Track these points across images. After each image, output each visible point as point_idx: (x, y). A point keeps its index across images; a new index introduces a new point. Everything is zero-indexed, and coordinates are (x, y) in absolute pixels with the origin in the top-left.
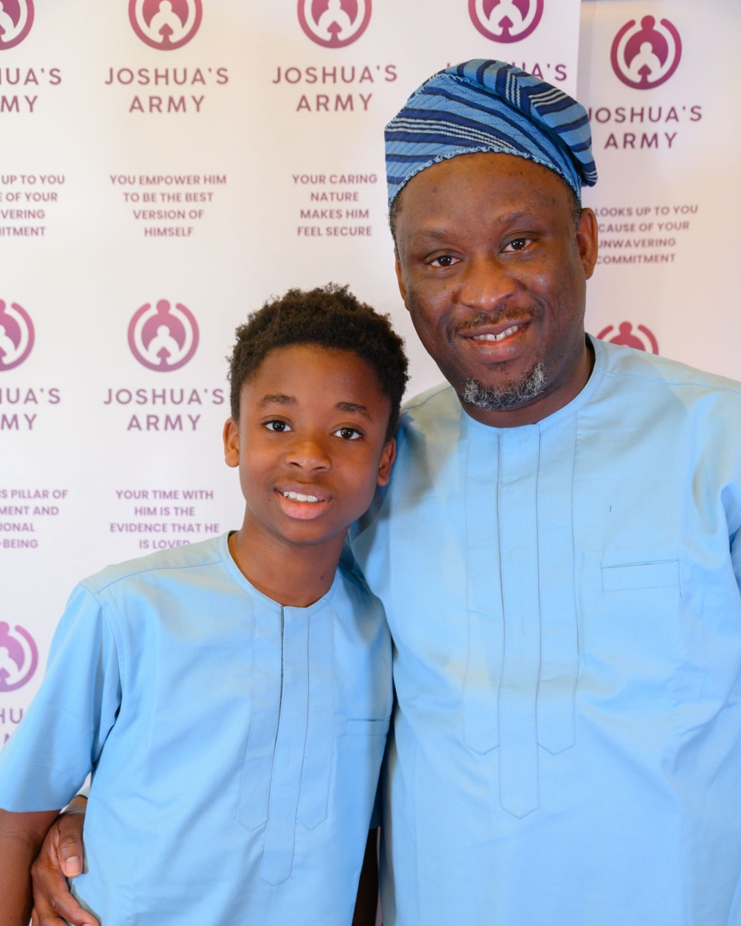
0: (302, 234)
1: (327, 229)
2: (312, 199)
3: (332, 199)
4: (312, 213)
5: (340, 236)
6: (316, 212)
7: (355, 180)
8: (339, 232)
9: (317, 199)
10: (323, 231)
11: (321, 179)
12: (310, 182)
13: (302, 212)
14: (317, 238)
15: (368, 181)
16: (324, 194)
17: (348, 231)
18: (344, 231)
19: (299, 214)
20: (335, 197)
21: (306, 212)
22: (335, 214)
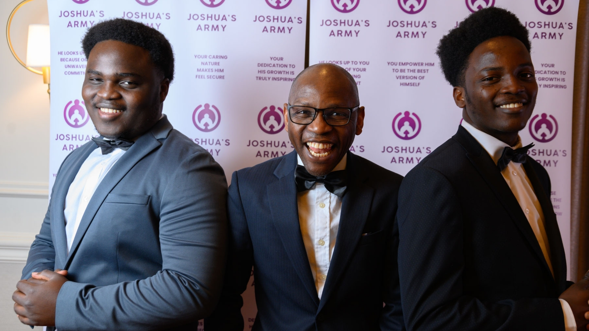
0: (198, 78)
1: (207, 76)
2: (202, 64)
3: (210, 64)
4: (201, 70)
5: (212, 79)
6: (203, 69)
7: (219, 57)
8: (212, 78)
9: (204, 64)
10: (206, 77)
11: (206, 57)
12: (201, 58)
13: (198, 69)
14: (203, 80)
15: (224, 58)
16: (206, 63)
17: (215, 77)
18: (214, 77)
19: (197, 70)
20: (211, 63)
21: (199, 69)
22: (210, 71)
